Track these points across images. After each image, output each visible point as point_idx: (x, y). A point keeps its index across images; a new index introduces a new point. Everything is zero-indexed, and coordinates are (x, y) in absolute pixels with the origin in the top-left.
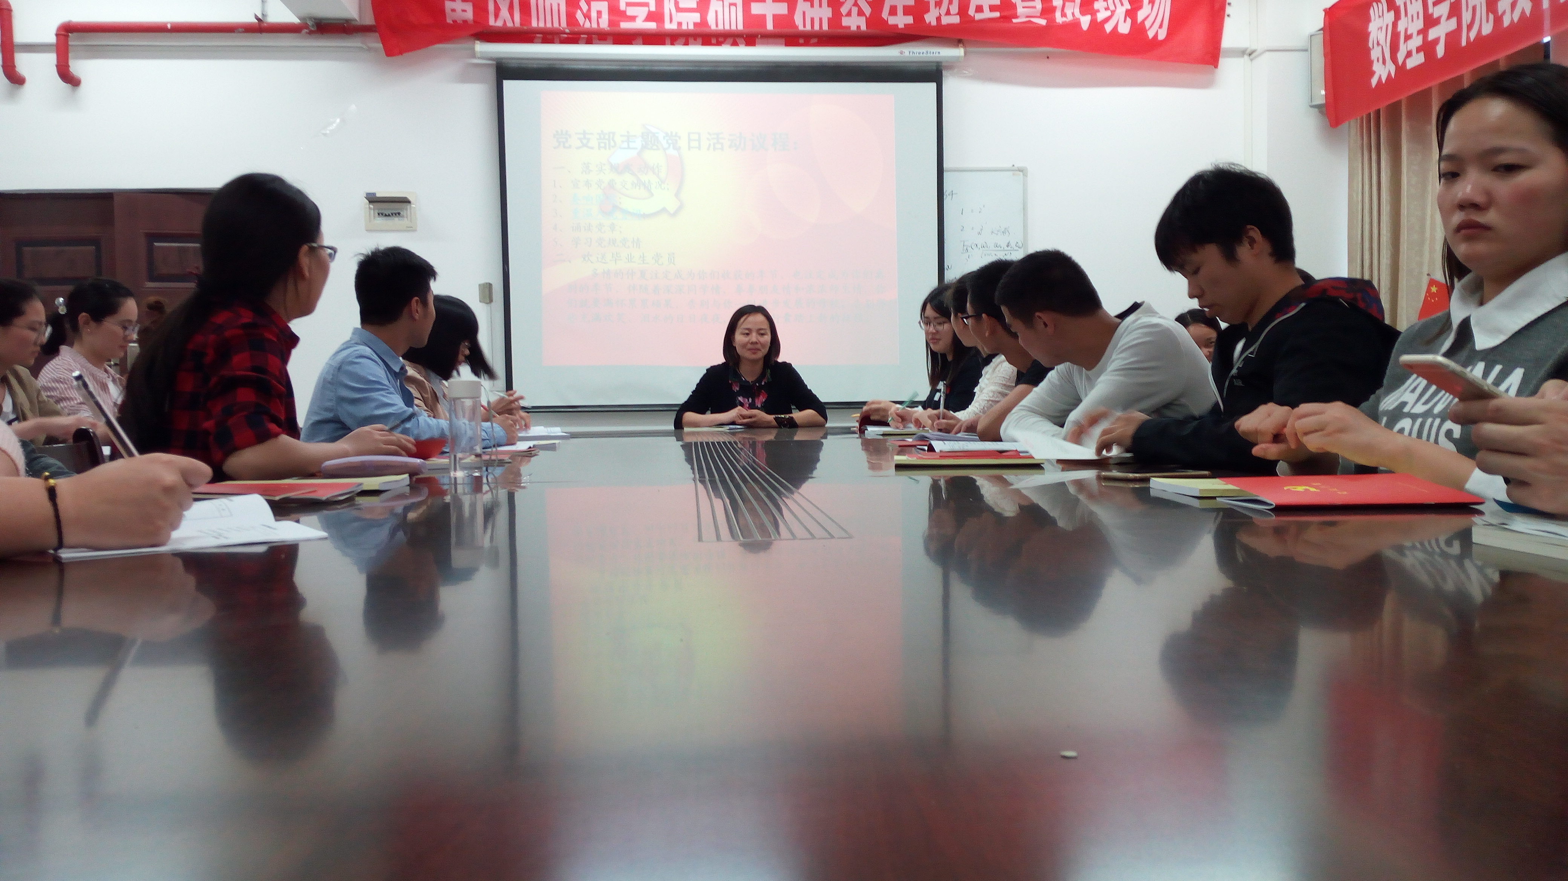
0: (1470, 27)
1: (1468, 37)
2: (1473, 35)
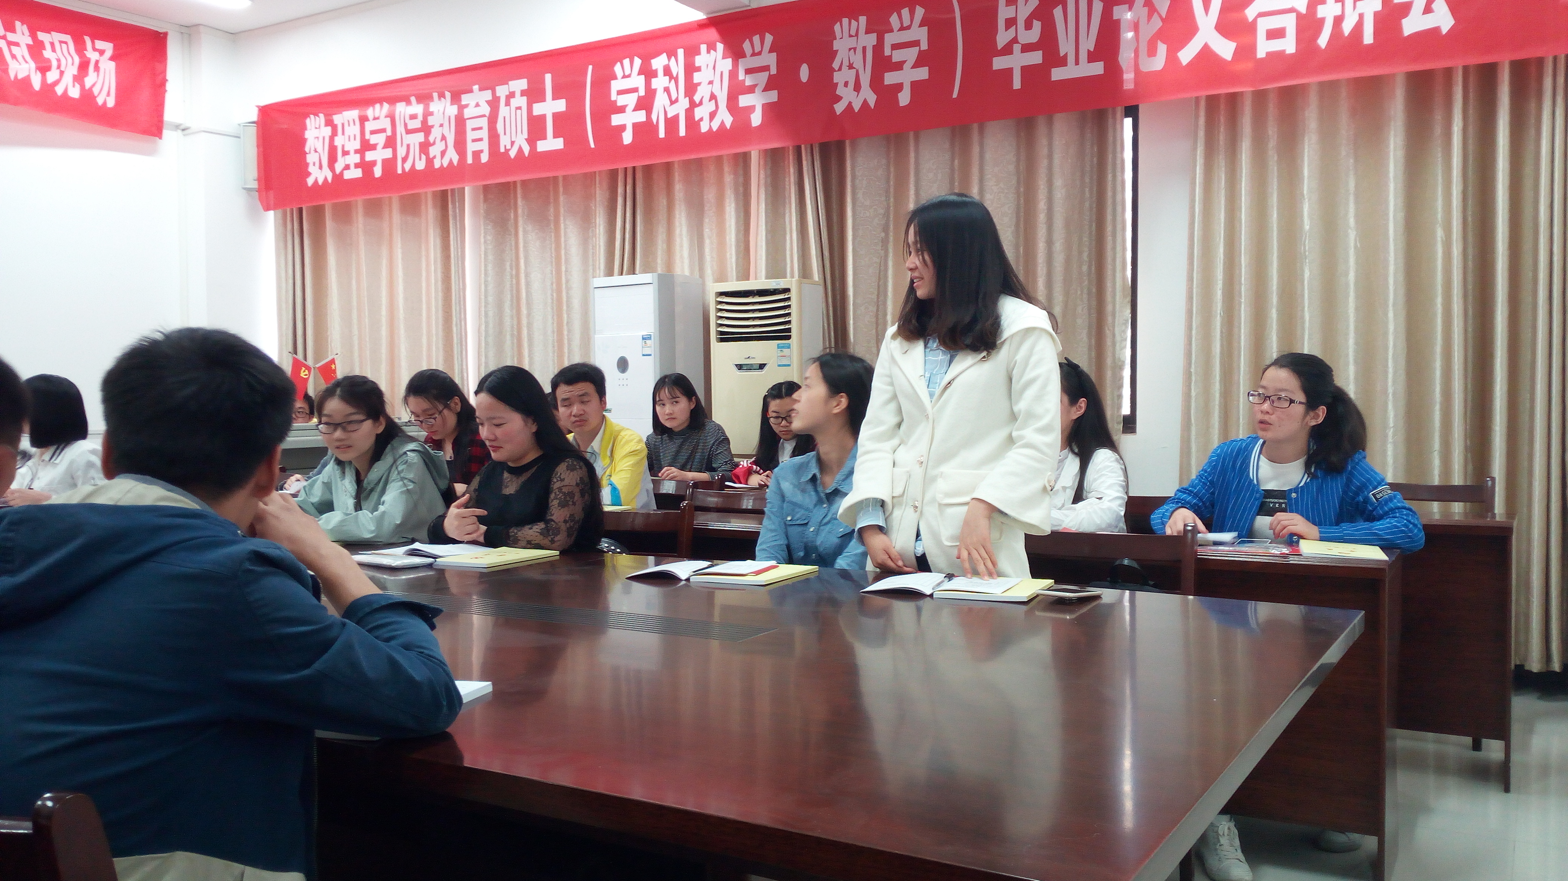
0: (404, 160)
1: (403, 168)
2: (408, 166)
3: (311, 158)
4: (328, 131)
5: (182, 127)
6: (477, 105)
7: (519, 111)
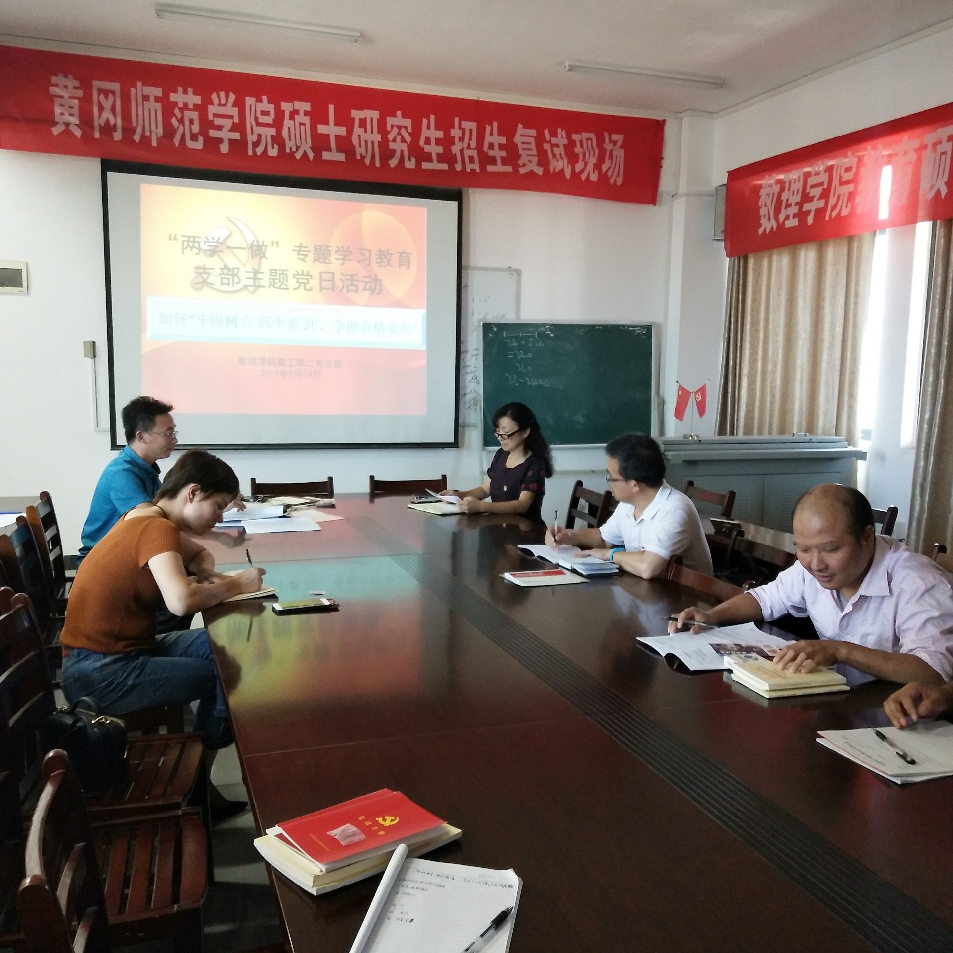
0: (834, 208)
1: (831, 215)
2: (834, 214)
3: (763, 212)
4: (777, 188)
5: (672, 194)
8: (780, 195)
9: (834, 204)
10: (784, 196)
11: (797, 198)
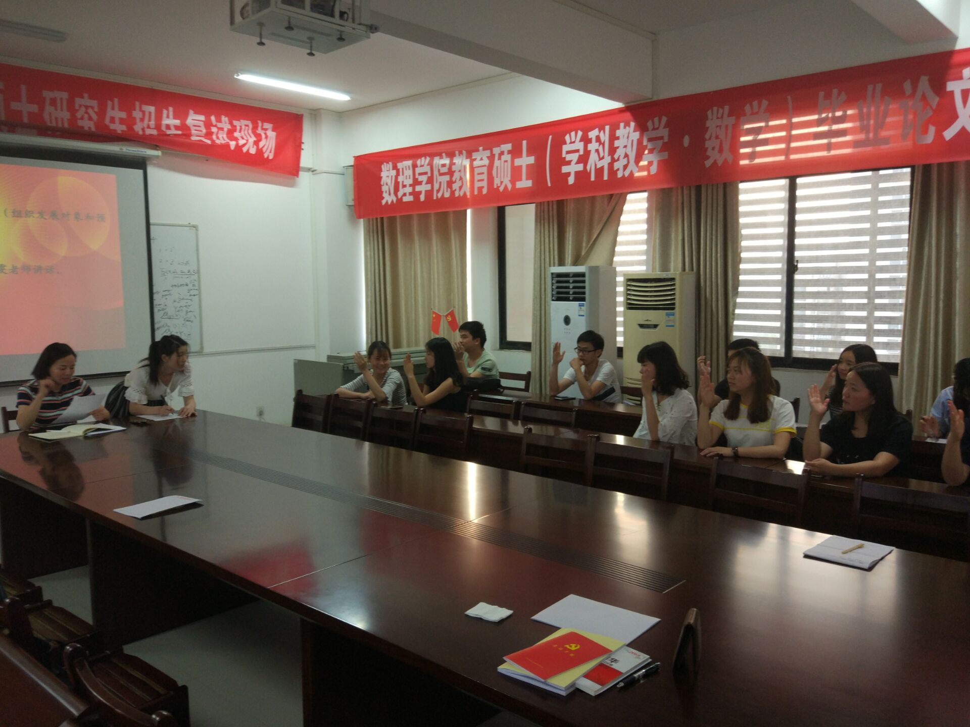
0: (438, 191)
1: (437, 196)
2: (440, 195)
3: (385, 188)
4: (394, 173)
5: (312, 170)
6: (481, 159)
7: (506, 163)
8: (396, 177)
9: (437, 188)
10: (400, 179)
11: (411, 181)
